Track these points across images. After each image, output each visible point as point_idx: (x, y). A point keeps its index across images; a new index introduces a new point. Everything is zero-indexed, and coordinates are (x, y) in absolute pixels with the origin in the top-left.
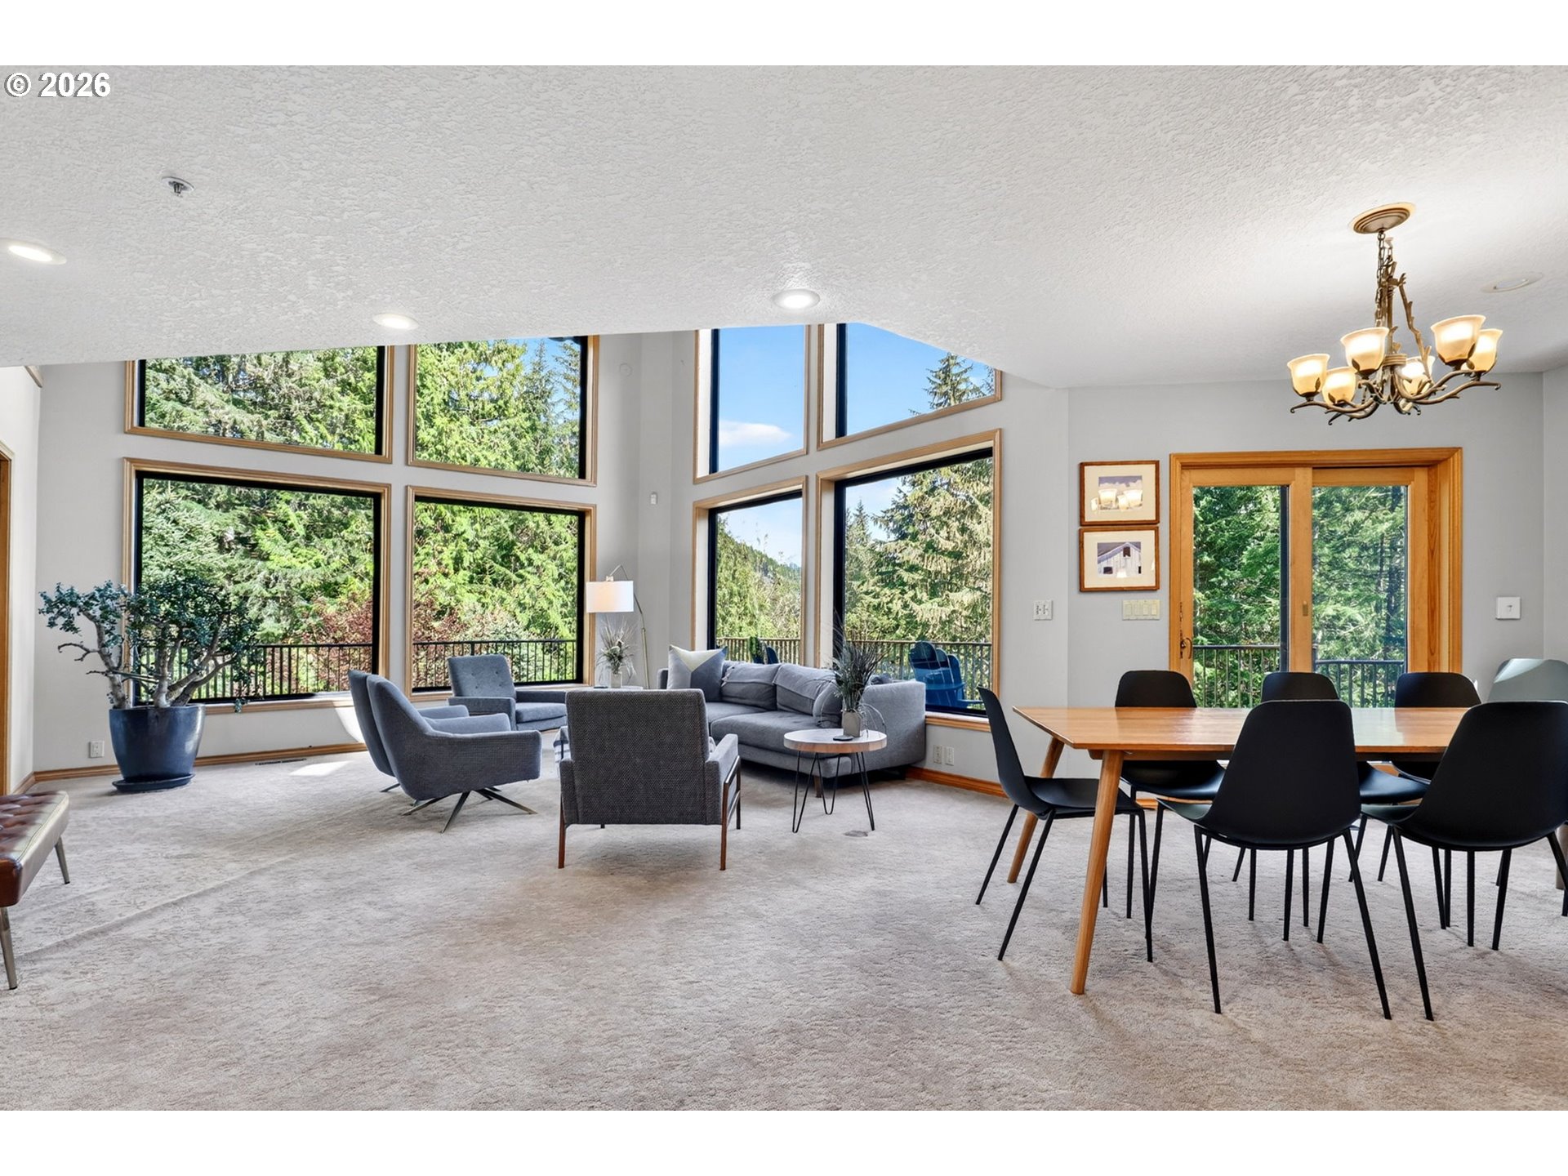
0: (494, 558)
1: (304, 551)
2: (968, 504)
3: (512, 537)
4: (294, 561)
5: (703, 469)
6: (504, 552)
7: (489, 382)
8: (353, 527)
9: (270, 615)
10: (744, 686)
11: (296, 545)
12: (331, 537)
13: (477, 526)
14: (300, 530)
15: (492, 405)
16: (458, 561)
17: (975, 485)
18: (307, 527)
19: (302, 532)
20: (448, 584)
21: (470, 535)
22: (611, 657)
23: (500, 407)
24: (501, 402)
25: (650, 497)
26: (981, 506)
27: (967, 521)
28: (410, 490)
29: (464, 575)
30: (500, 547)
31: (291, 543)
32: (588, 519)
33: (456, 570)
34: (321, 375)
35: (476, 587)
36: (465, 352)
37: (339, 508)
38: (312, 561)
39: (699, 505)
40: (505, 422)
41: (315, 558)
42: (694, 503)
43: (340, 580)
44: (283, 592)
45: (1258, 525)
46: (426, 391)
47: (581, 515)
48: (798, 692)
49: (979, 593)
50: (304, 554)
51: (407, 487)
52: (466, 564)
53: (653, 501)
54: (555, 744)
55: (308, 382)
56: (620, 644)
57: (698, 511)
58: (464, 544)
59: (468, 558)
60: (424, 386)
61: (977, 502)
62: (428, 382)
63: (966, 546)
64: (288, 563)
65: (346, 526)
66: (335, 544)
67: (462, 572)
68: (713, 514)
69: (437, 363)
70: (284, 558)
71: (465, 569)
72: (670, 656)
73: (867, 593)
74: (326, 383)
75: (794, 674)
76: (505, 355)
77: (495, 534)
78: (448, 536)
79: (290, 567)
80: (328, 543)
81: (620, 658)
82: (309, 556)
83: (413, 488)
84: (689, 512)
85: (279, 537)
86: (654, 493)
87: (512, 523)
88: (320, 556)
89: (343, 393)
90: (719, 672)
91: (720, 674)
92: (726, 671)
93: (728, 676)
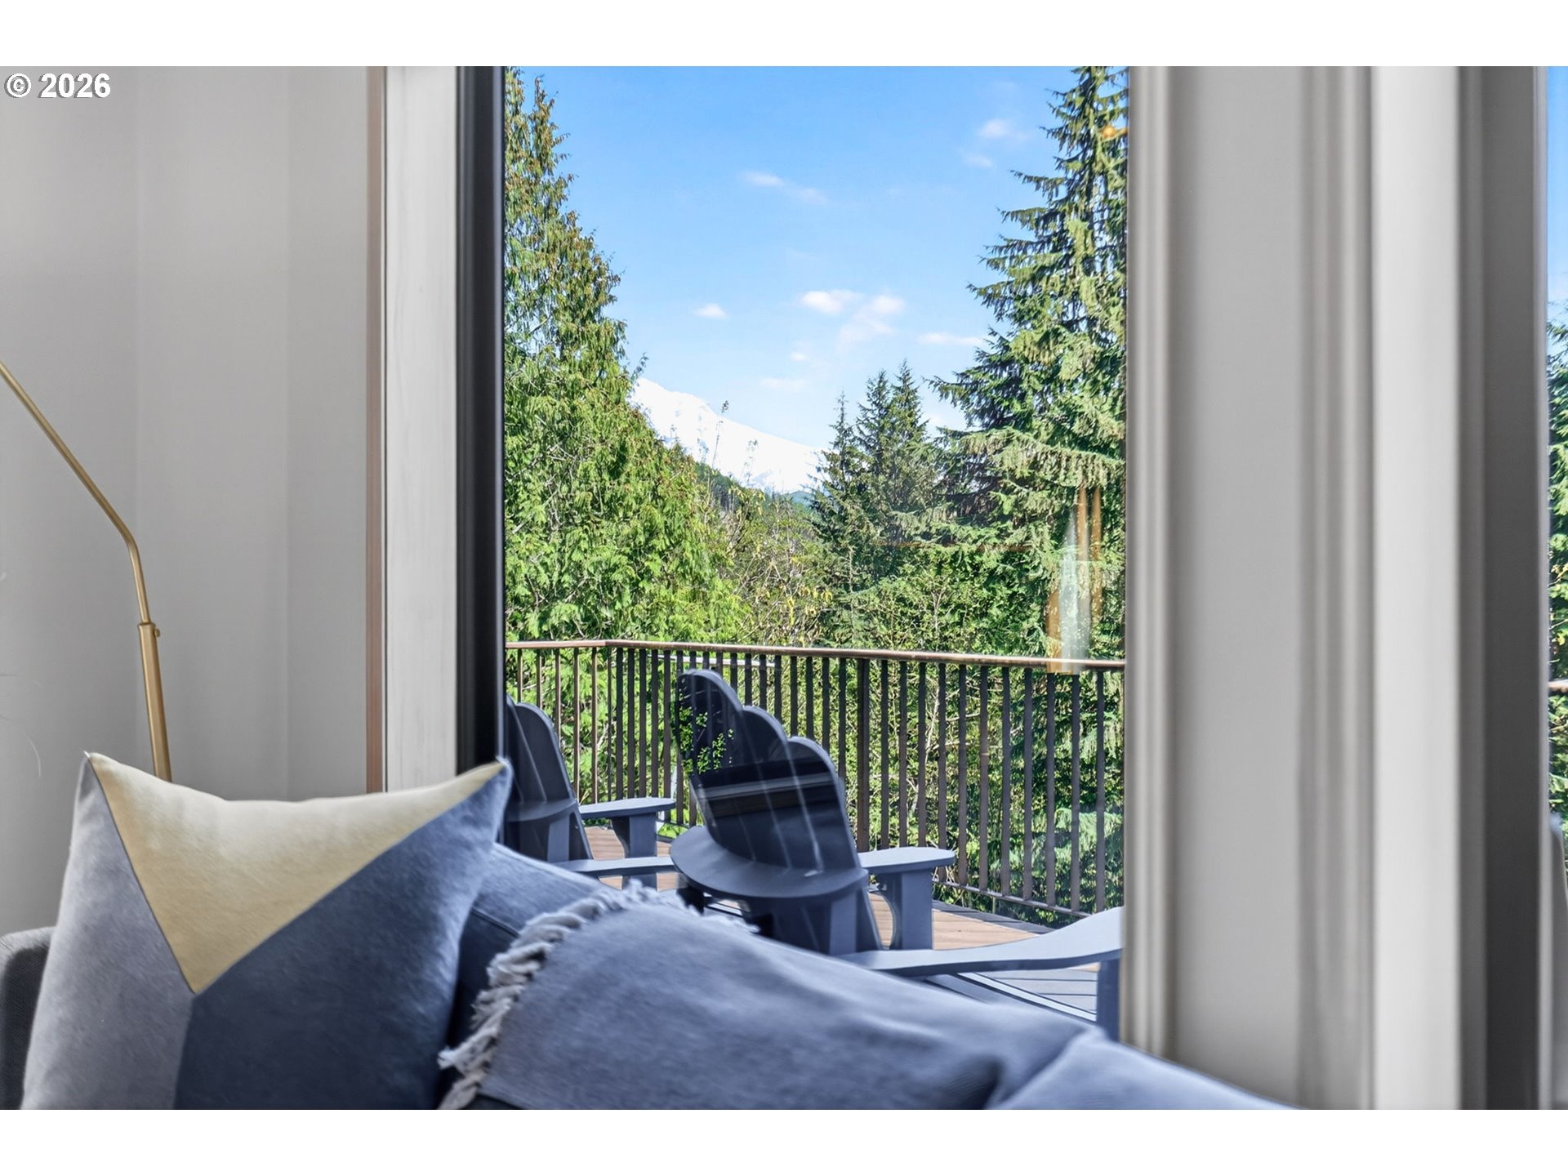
90: (424, 989)
91: (432, 1008)
92: (485, 984)
93: (489, 1030)
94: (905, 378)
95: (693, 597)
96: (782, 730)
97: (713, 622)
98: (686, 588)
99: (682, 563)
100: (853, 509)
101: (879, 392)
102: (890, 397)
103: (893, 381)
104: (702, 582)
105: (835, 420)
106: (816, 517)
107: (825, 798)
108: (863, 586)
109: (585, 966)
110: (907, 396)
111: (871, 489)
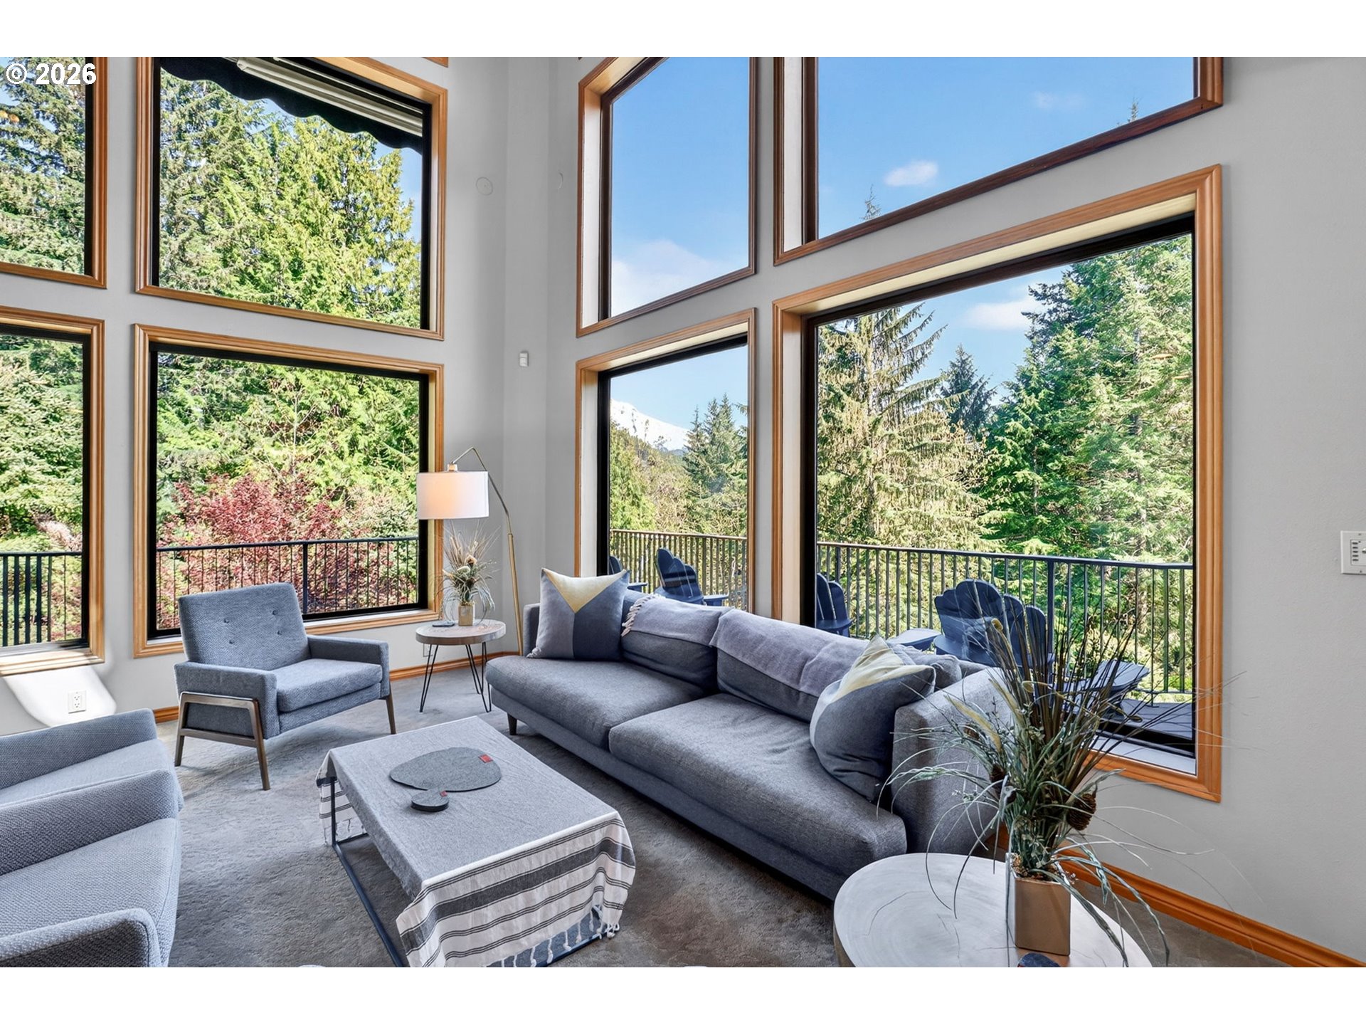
0: (389, 442)
1: (202, 434)
2: (832, 394)
3: (405, 421)
4: (192, 443)
5: (590, 316)
6: (399, 436)
7: (386, 276)
8: (250, 410)
9: (167, 496)
10: (660, 643)
11: (194, 427)
12: (230, 420)
13: (372, 411)
14: (198, 412)
15: (388, 298)
16: (353, 443)
17: (838, 376)
18: (205, 410)
19: (201, 416)
20: (343, 466)
21: (364, 419)
22: (458, 582)
23: (396, 299)
24: (396, 295)
25: (519, 358)
26: (845, 396)
27: (831, 410)
28: (139, 333)
29: (359, 457)
30: (396, 431)
31: (189, 425)
32: (432, 387)
33: (352, 453)
34: (220, 264)
35: (370, 468)
36: (362, 247)
37: (238, 393)
38: (210, 444)
39: (585, 365)
40: (400, 313)
41: (213, 440)
42: (578, 364)
43: (238, 461)
44: (178, 473)
45: (1092, 415)
46: (322, 282)
47: (424, 379)
48: (759, 668)
49: (842, 476)
50: (201, 436)
51: (133, 327)
52: (361, 447)
53: (523, 362)
54: (320, 782)
55: (206, 271)
56: (471, 564)
57: (584, 372)
58: (359, 428)
59: (363, 441)
60: (321, 277)
61: (842, 392)
62: (325, 274)
63: (831, 433)
64: (184, 445)
65: (244, 410)
66: (233, 427)
67: (357, 454)
68: (604, 378)
69: (335, 257)
70: (182, 440)
71: (359, 451)
72: (542, 586)
73: (734, 474)
74: (224, 272)
75: (746, 632)
76: (400, 251)
77: (390, 419)
78: (344, 420)
79: (186, 449)
80: (228, 425)
81: (470, 584)
82: (207, 439)
83: (145, 328)
84: (571, 375)
85: (176, 419)
86: (523, 352)
87: (406, 409)
88: (217, 439)
89: (242, 283)
90: (617, 613)
91: (619, 616)
92: (629, 611)
93: (632, 619)
94: (725, 400)
95: (633, 503)
96: (683, 562)
97: (641, 515)
98: (629, 500)
99: (629, 489)
100: (703, 462)
101: (714, 408)
102: (718, 410)
103: (720, 402)
104: (636, 497)
105: (694, 420)
106: (685, 463)
107: (694, 582)
108: (707, 497)
109: (651, 607)
110: (727, 410)
111: (709, 453)
